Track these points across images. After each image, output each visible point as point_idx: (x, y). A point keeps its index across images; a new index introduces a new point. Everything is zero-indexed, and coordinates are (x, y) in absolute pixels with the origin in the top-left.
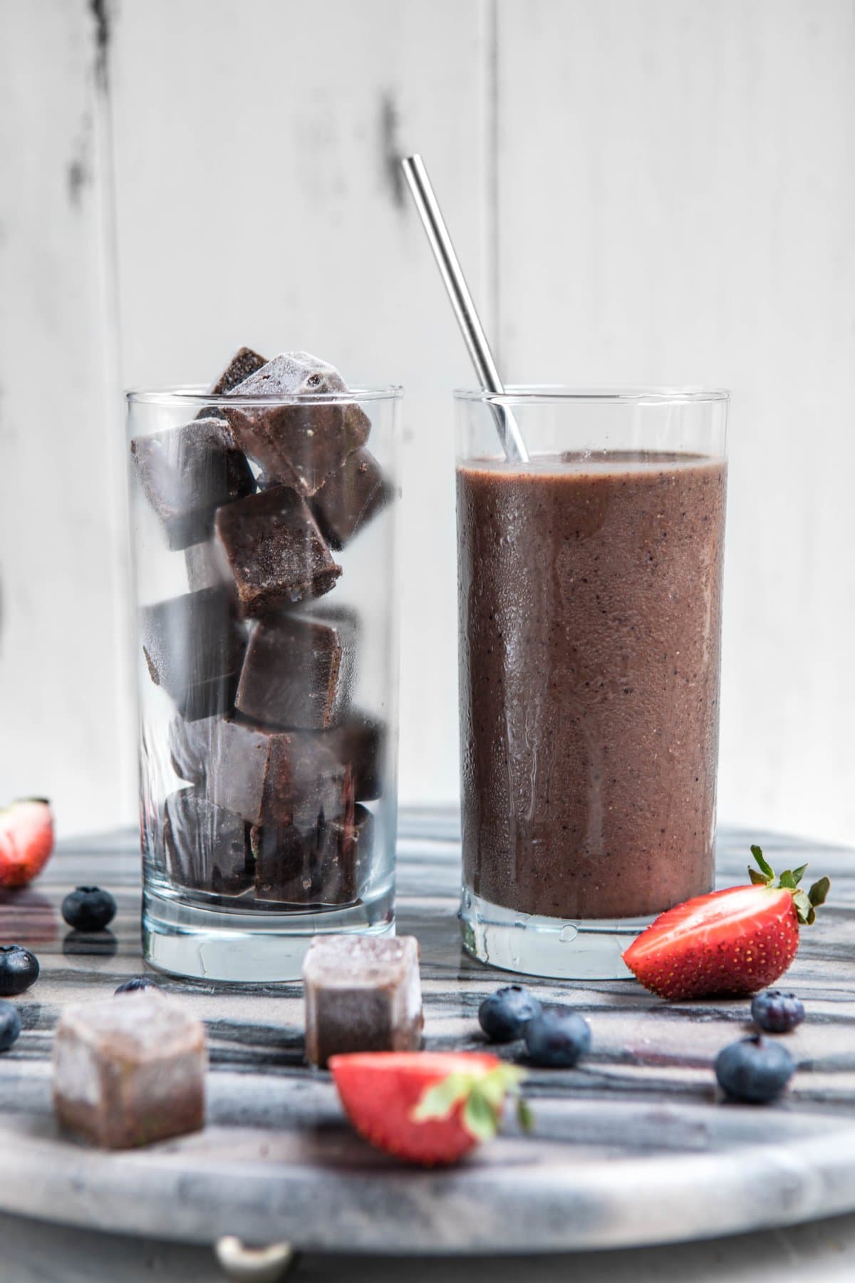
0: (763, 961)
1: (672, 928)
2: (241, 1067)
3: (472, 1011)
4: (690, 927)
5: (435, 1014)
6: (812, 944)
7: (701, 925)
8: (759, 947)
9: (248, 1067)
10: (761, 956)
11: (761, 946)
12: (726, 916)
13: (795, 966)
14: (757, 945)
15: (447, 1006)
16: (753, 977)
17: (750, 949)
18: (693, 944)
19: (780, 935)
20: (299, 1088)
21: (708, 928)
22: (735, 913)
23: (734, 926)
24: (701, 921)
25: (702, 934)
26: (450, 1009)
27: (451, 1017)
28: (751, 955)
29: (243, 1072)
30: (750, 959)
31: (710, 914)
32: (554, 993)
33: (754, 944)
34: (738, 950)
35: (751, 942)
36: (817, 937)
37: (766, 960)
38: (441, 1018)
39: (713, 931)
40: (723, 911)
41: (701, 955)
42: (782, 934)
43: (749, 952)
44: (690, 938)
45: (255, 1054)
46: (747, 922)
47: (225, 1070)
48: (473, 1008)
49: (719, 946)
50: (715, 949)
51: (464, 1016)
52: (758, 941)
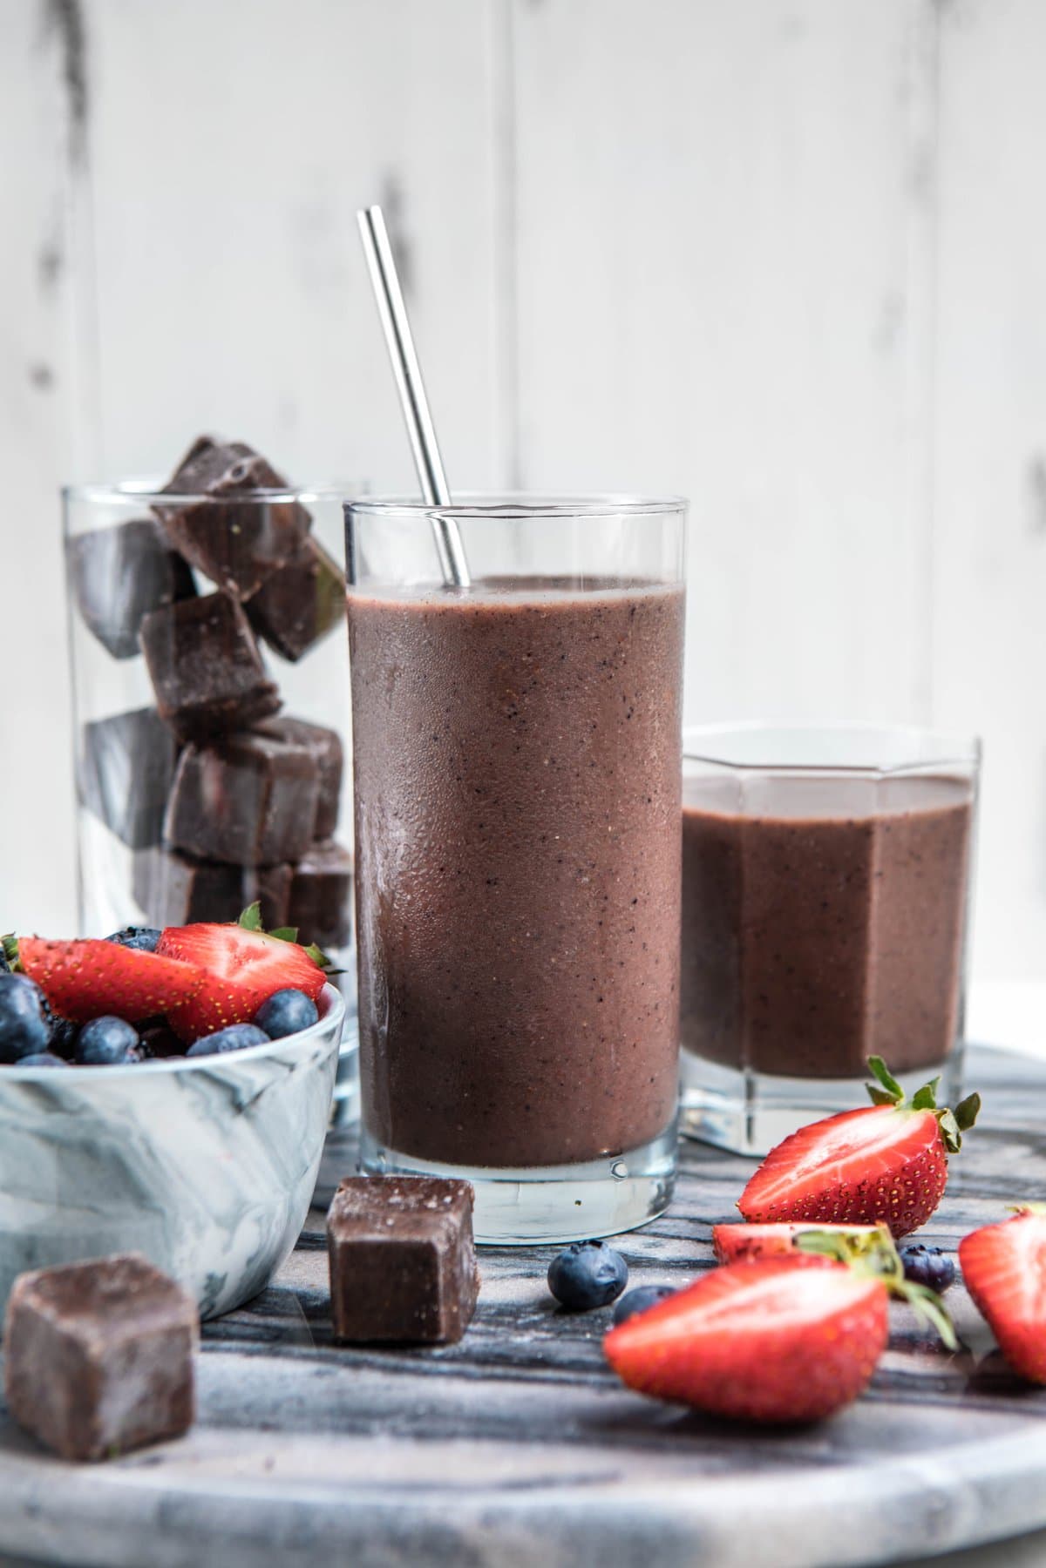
0: (911, 1202)
1: (794, 1165)
2: (248, 1345)
3: (543, 1268)
4: (815, 1164)
5: (496, 1272)
6: (964, 1176)
7: (828, 1161)
8: (906, 1185)
9: (259, 1345)
10: (909, 1195)
11: (909, 1183)
12: (859, 1149)
13: (944, 1206)
14: (904, 1183)
15: (511, 1261)
16: (898, 1222)
17: (896, 1189)
18: (825, 1186)
19: (930, 1169)
20: (319, 1374)
21: (839, 1164)
22: (868, 1144)
23: (871, 1161)
24: (826, 1155)
25: (834, 1172)
26: (514, 1266)
27: (515, 1276)
28: (897, 1196)
29: (250, 1353)
30: (896, 1201)
31: (835, 1146)
32: (644, 1244)
33: (900, 1182)
34: (882, 1190)
35: (898, 1179)
36: (970, 1168)
37: (915, 1200)
38: (502, 1278)
39: (847, 1169)
40: (850, 1142)
41: (837, 1199)
42: (932, 1167)
43: (895, 1192)
44: (820, 1179)
45: (267, 1327)
46: (887, 1154)
47: (228, 1350)
48: (543, 1264)
49: (859, 1187)
50: (853, 1191)
51: (530, 1276)
52: (906, 1177)
